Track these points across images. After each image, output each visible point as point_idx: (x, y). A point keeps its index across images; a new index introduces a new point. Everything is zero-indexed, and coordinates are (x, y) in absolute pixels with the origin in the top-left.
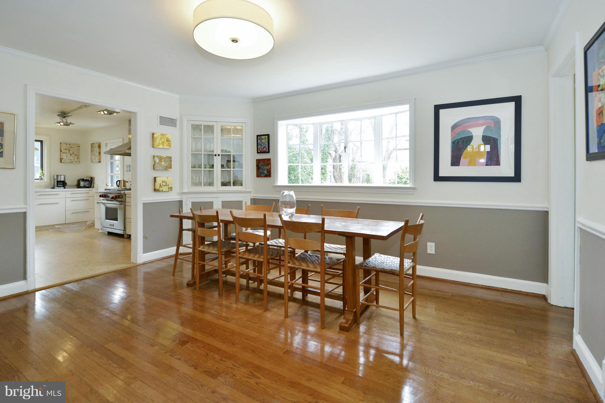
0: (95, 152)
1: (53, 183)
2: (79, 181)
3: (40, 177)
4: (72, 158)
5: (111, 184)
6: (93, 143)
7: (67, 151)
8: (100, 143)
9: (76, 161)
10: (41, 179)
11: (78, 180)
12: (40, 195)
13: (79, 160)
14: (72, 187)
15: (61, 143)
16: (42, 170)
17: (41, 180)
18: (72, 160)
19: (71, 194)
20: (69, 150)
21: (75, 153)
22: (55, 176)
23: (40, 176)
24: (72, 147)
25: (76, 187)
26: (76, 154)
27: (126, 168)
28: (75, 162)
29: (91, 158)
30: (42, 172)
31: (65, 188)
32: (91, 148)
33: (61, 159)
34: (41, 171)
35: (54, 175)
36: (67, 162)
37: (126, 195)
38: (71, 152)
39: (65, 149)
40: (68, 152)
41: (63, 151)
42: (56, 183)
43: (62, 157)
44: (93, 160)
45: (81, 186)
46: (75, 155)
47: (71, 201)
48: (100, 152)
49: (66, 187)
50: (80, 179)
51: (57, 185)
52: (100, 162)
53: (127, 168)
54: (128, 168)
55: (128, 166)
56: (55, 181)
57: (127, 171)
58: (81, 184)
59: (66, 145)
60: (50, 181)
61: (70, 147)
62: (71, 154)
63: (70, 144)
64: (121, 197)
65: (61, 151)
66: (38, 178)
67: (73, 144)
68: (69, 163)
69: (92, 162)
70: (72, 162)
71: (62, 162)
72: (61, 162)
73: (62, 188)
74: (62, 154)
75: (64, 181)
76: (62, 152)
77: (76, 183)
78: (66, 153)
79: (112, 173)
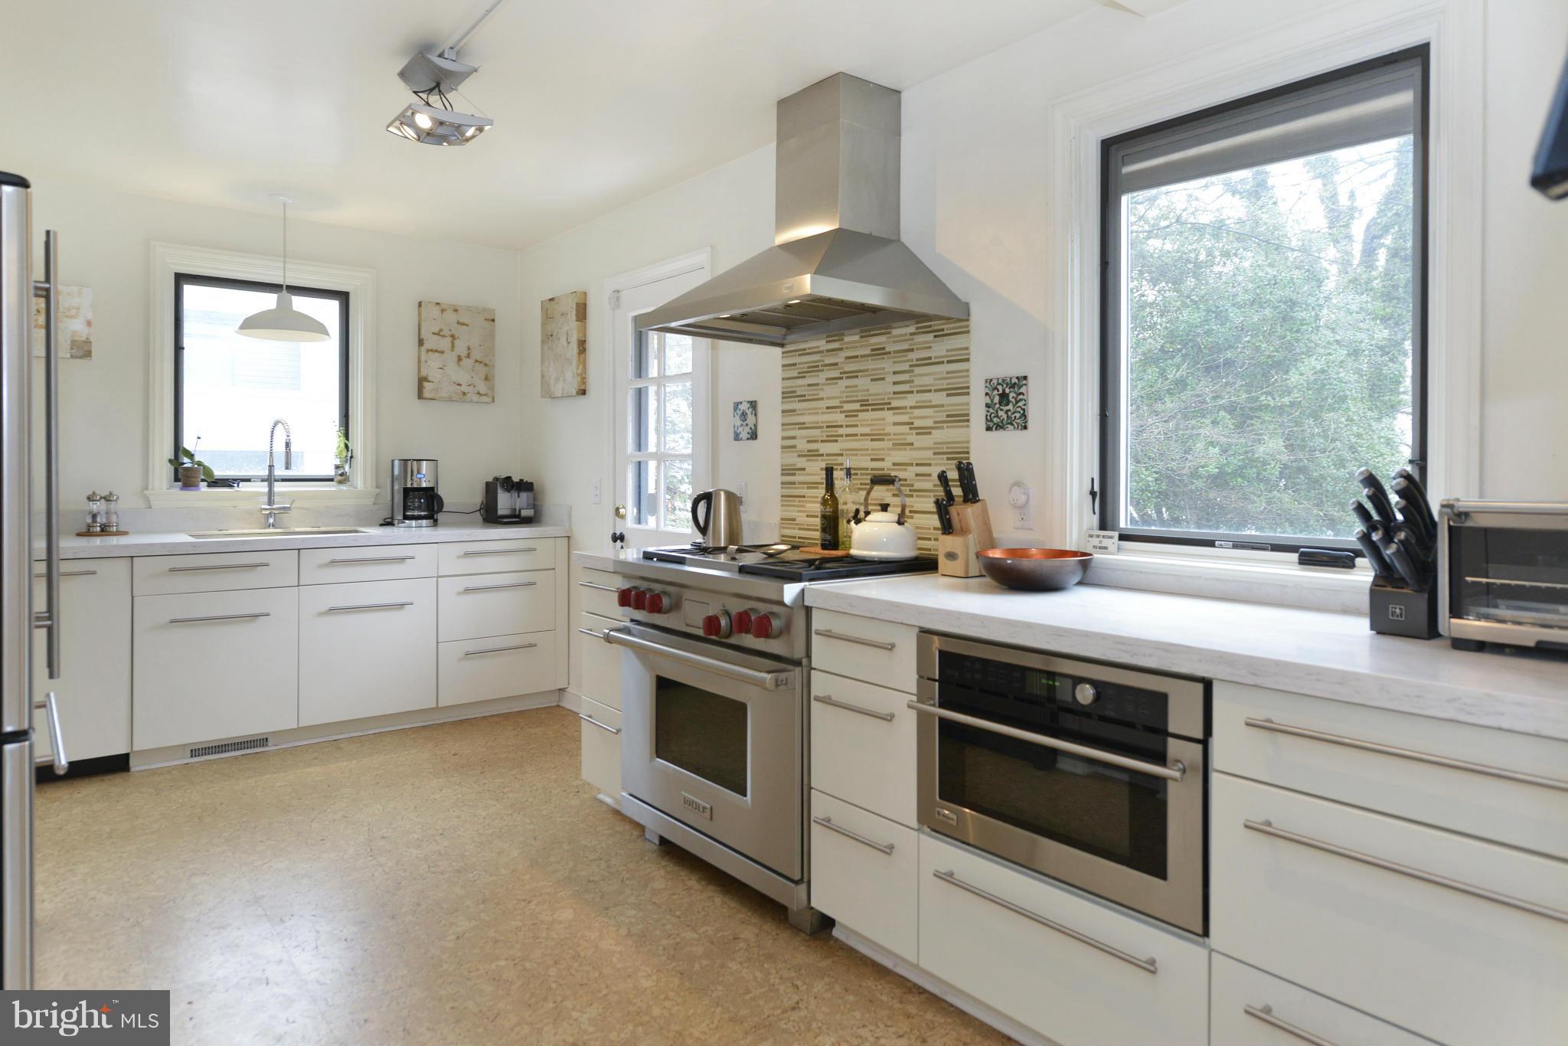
0: (563, 341)
1: (389, 498)
2: (491, 489)
3: (337, 467)
4: (463, 377)
5: (635, 510)
6: (552, 300)
7: (444, 343)
8: (585, 293)
9: (479, 393)
10: (343, 478)
11: (487, 484)
12: (334, 563)
13: (492, 388)
14: (462, 518)
15: (420, 304)
16: (347, 436)
17: (340, 482)
18: (464, 388)
19: (459, 557)
20: (452, 336)
21: (476, 354)
22: (396, 463)
23: (338, 462)
24: (463, 324)
25: (478, 517)
26: (478, 359)
27: (729, 421)
28: (476, 398)
29: (543, 376)
30: (347, 447)
31: (435, 524)
32: (543, 325)
33: (422, 381)
34: (343, 439)
35: (393, 461)
36: (443, 394)
37: (815, 614)
38: (461, 347)
39: (438, 334)
40: (450, 345)
41: (427, 345)
42: (399, 498)
43: (423, 374)
44: (552, 382)
45: (500, 512)
46: (476, 361)
47: (459, 594)
48: (585, 341)
49: (440, 516)
50: (496, 479)
51: (406, 508)
52: (583, 392)
53: (739, 422)
54: (744, 415)
55: (744, 407)
56: (396, 487)
57: (737, 437)
58: (500, 505)
59: (443, 311)
60: (377, 487)
61: (458, 323)
62: (460, 359)
63: (456, 310)
64: (776, 624)
65: (421, 342)
66: (330, 472)
67: (469, 309)
68: (450, 400)
69: (548, 393)
70: (464, 394)
71: (426, 394)
72: (420, 396)
73: (424, 522)
74: (423, 358)
75: (432, 489)
76: (423, 349)
77: (478, 498)
78: (442, 352)
79: (640, 450)
